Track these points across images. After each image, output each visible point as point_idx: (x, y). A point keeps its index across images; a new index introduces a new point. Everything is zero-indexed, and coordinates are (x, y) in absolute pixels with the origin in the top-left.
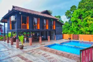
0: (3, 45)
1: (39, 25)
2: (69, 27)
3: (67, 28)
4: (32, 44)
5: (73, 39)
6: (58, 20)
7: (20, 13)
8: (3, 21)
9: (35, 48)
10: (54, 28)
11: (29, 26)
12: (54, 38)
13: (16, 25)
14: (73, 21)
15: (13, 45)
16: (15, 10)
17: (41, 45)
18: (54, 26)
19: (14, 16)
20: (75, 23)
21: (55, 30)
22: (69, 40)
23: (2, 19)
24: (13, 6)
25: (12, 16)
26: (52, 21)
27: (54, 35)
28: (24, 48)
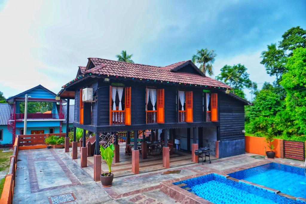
0: (61, 164)
1: (161, 111)
2: (278, 103)
3: (270, 108)
4: (141, 169)
5: (284, 156)
6: (227, 92)
7: (107, 80)
8: (66, 95)
9: (147, 185)
10: (215, 118)
11: (132, 115)
12: (215, 151)
13: (95, 112)
14: (289, 89)
15: (86, 166)
16: (92, 74)
17: (165, 173)
18: (215, 111)
19: (91, 89)
20: (296, 94)
21: (217, 125)
22: (267, 160)
23: (62, 91)
24: (89, 59)
25: (86, 89)
26: (205, 93)
27: (216, 140)
28: (114, 180)
